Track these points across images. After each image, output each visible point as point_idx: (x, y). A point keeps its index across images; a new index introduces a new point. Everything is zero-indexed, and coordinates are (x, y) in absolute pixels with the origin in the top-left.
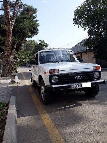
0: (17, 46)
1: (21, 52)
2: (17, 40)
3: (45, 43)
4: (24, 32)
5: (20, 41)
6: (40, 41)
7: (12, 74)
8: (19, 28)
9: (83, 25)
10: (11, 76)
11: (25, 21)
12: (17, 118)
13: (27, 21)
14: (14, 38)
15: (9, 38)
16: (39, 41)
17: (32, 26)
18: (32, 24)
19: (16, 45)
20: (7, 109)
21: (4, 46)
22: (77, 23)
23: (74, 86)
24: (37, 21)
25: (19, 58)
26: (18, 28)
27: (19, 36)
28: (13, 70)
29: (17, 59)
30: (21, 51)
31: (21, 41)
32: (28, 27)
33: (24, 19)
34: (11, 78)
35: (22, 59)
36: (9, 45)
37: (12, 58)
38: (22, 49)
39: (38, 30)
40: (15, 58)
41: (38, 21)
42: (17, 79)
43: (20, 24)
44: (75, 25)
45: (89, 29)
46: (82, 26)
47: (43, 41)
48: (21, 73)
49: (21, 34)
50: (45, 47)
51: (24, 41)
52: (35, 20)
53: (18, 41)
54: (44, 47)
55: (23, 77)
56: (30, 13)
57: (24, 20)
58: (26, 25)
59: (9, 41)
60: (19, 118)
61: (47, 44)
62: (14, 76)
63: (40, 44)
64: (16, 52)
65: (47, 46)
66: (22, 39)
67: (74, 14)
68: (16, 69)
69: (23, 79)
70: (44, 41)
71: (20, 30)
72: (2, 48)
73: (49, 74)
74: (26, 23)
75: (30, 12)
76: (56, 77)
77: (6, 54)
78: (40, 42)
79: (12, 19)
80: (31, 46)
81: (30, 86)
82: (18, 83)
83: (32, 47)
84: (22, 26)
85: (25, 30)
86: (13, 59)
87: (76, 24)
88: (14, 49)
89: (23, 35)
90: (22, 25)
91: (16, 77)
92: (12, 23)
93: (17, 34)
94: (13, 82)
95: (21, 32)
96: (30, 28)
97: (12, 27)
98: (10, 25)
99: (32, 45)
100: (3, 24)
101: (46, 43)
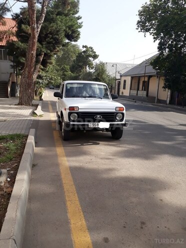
0: (45, 58)
1: (50, 67)
2: (44, 50)
3: (92, 51)
4: (56, 37)
5: (49, 51)
6: (86, 47)
7: (34, 102)
8: (50, 30)
9: (154, 32)
10: (33, 105)
11: (60, 20)
12: (34, 148)
13: (62, 19)
14: (40, 45)
15: (32, 50)
16: (83, 47)
17: (70, 27)
18: (70, 24)
19: (43, 56)
20: (26, 140)
21: (24, 59)
22: (143, 29)
23: (91, 125)
24: (79, 18)
25: (45, 78)
26: (48, 30)
27: (49, 43)
28: (36, 94)
29: (43, 79)
30: (50, 65)
31: (51, 51)
32: (63, 29)
33: (57, 15)
34: (32, 107)
35: (51, 79)
36: (32, 59)
37: (35, 76)
38: (51, 63)
39: (79, 34)
40: (39, 77)
41: (81, 18)
42: (39, 111)
43: (51, 25)
44: (139, 32)
45: (161, 41)
46: (152, 33)
47: (90, 48)
48: (48, 101)
49: (52, 40)
50: (93, 59)
51: (56, 52)
52: (76, 16)
53: (45, 52)
54: (91, 59)
55: (49, 108)
56: (68, 7)
57: (58, 17)
58: (60, 26)
59: (32, 54)
60: (36, 148)
61: (97, 54)
62: (37, 106)
63: (84, 52)
64: (43, 67)
65: (95, 57)
66: (52, 48)
67: (139, 15)
68: (40, 93)
69: (48, 111)
70: (92, 48)
71: (51, 33)
72: (22, 61)
73: (68, 111)
74: (61, 21)
75: (69, 5)
76: (76, 115)
77: (27, 73)
78: (85, 49)
79: (39, 20)
80: (69, 54)
81: (54, 122)
82: (41, 116)
83: (71, 56)
84: (54, 28)
85: (58, 35)
86: (37, 78)
87: (141, 29)
88: (39, 63)
89: (54, 42)
90: (53, 26)
91: (39, 107)
92: (38, 25)
93: (45, 40)
94: (34, 114)
95: (52, 38)
96: (66, 32)
97: (38, 31)
98: (36, 30)
99: (72, 52)
100: (25, 24)
101: (95, 52)
